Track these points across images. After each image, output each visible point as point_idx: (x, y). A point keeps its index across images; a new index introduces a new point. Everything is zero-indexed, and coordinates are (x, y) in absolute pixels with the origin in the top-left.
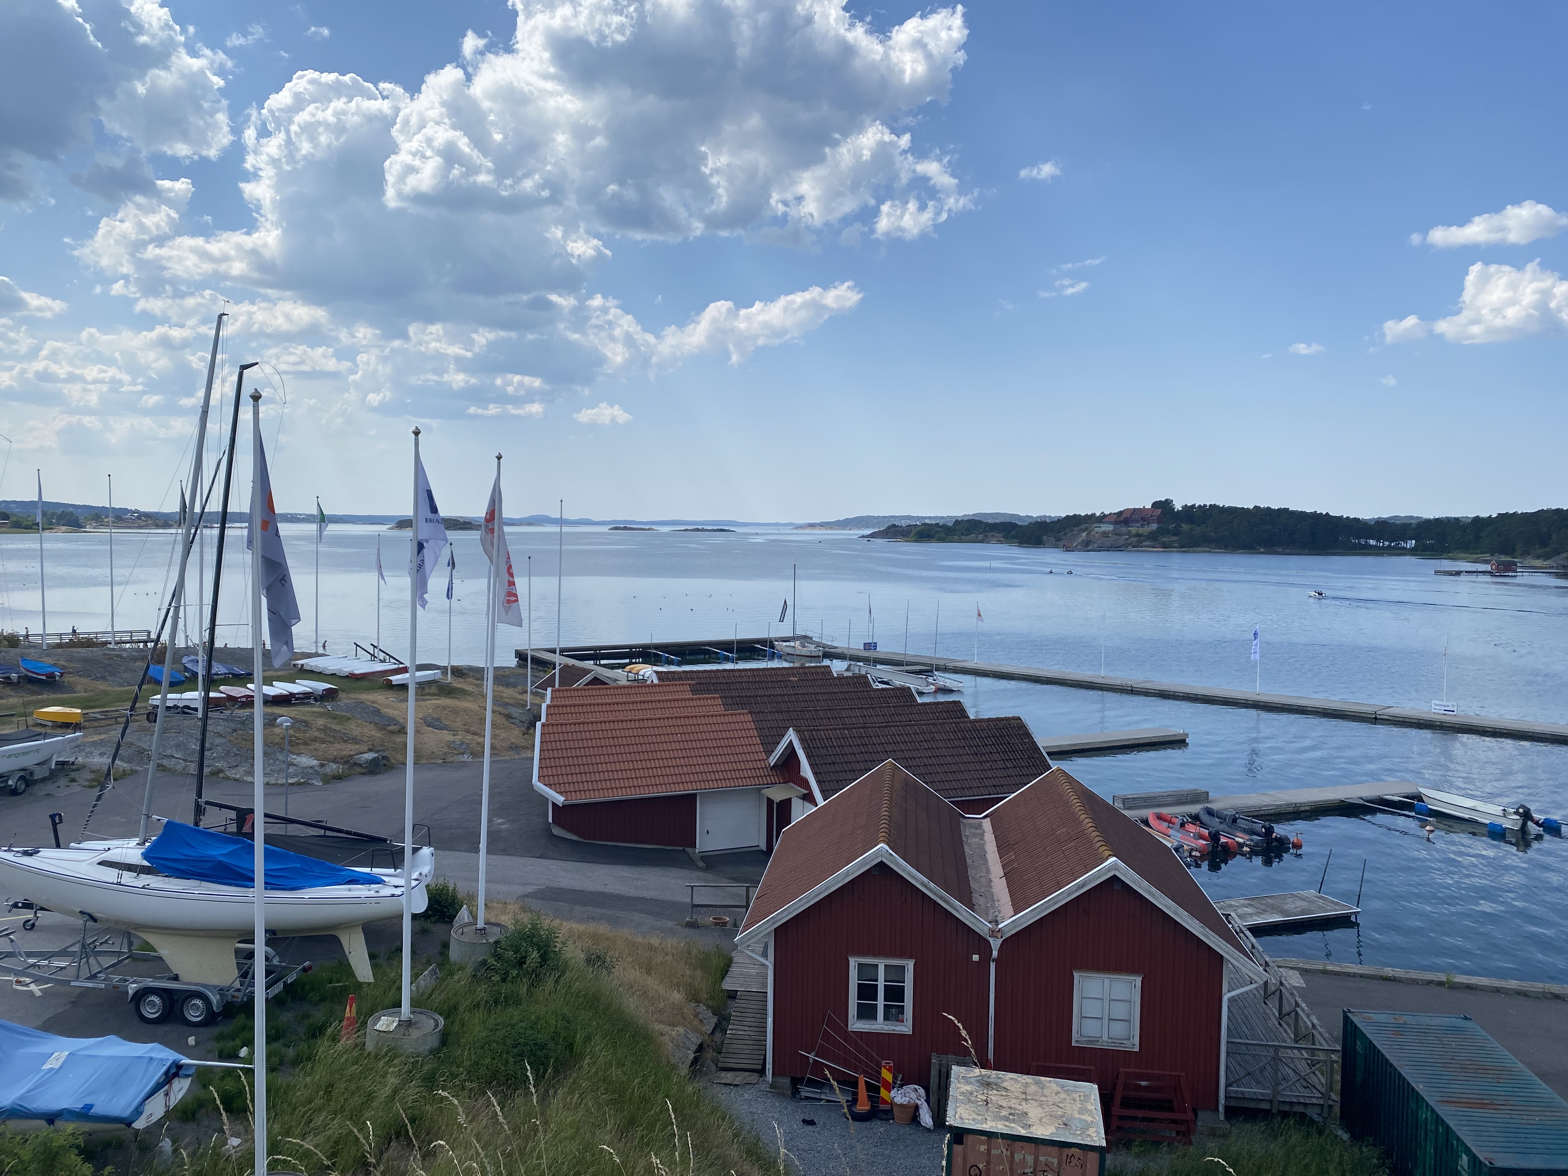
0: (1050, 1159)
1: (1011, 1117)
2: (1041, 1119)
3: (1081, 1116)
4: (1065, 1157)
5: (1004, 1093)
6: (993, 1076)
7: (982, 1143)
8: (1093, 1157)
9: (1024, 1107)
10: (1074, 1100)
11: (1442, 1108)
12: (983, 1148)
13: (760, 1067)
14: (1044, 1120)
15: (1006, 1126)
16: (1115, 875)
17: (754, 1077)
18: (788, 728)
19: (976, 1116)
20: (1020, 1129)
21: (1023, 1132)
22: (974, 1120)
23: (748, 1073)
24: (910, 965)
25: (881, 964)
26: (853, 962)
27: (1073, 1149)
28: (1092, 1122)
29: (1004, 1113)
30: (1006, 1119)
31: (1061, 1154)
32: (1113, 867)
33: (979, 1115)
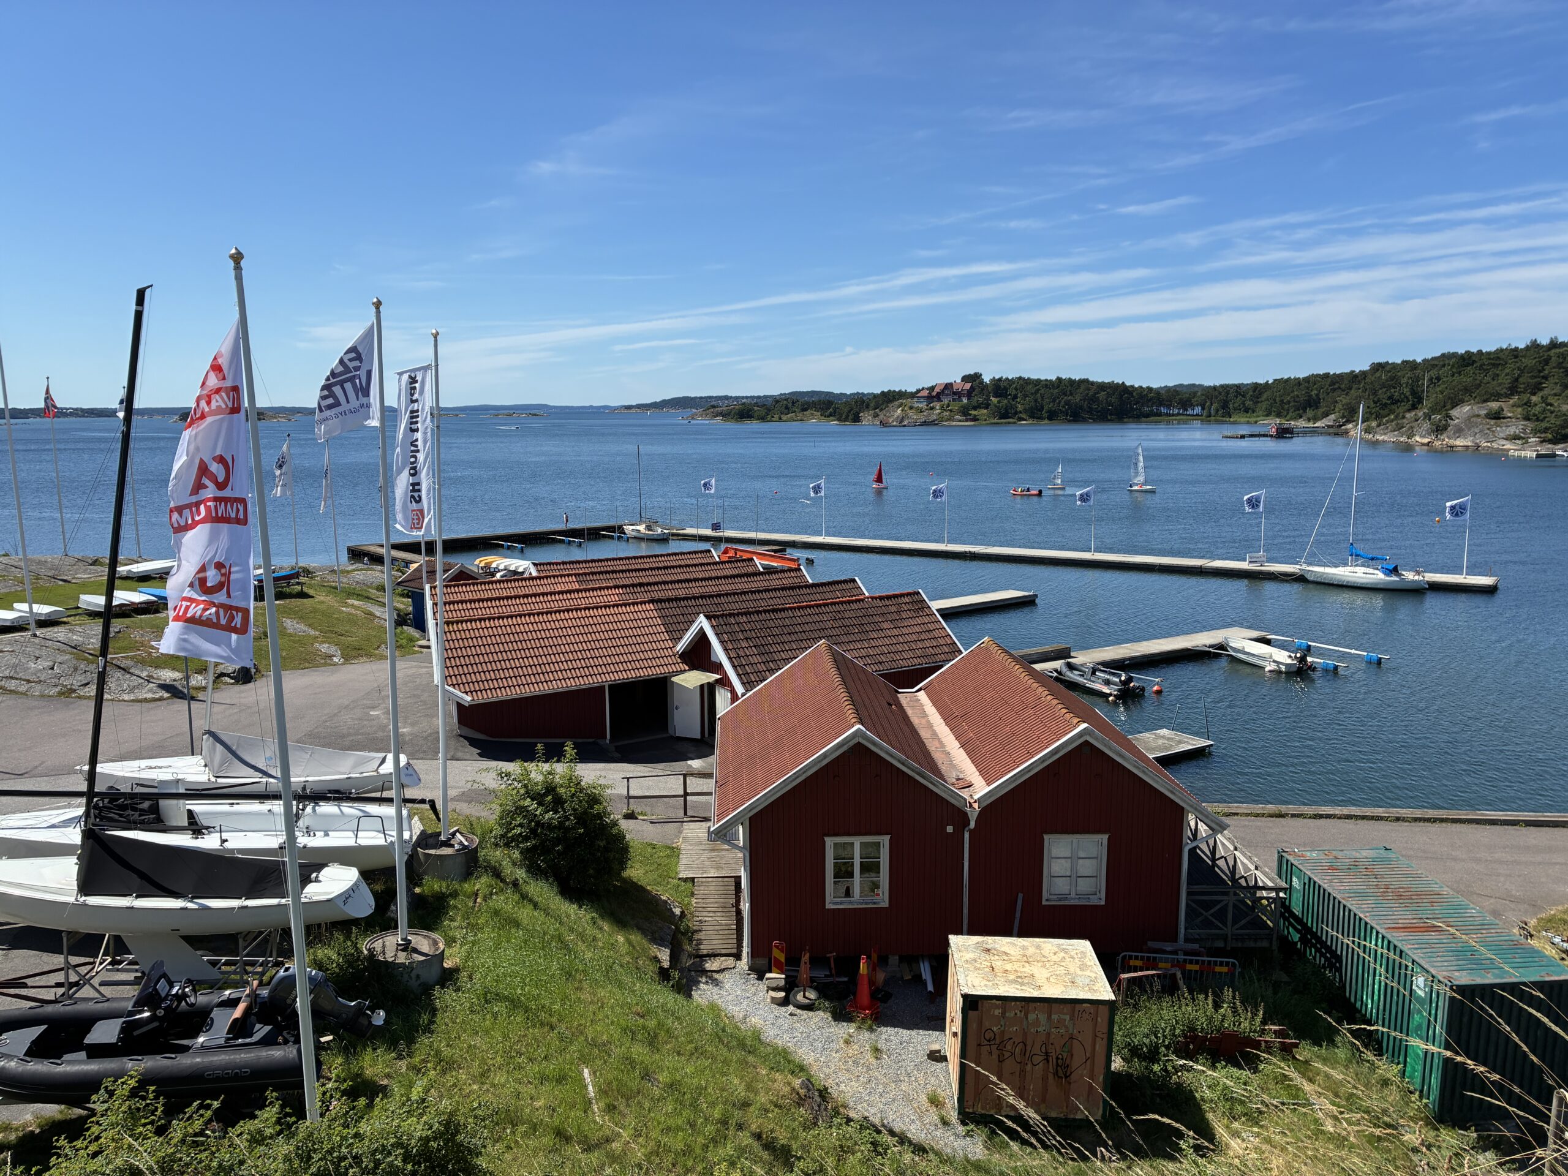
0: (1062, 1016)
1: (1019, 980)
2: (1048, 979)
3: (1084, 973)
4: (1077, 1012)
5: (1006, 958)
6: (990, 941)
7: (997, 1007)
8: (1104, 1011)
9: (1027, 969)
10: (1073, 958)
11: (1394, 934)
12: (997, 1012)
13: (734, 951)
14: (1052, 980)
15: (1017, 989)
16: (1086, 741)
17: (730, 962)
18: (698, 614)
19: (987, 983)
20: (1032, 991)
21: (1035, 994)
22: (986, 986)
23: (724, 958)
24: (885, 840)
25: (857, 842)
26: (829, 841)
27: (1085, 1005)
28: (1096, 978)
29: (1012, 977)
30: (1015, 982)
31: (1073, 1011)
32: (1084, 732)
33: (989, 981)
